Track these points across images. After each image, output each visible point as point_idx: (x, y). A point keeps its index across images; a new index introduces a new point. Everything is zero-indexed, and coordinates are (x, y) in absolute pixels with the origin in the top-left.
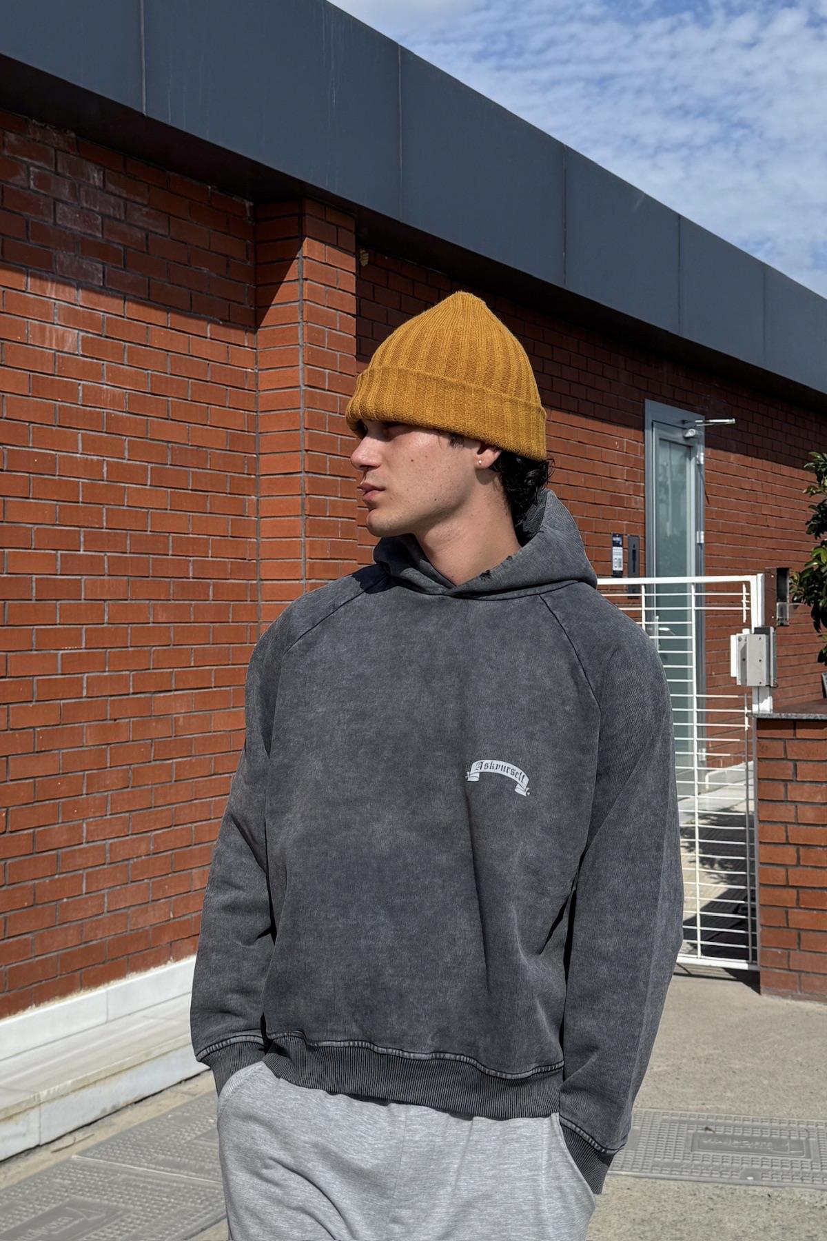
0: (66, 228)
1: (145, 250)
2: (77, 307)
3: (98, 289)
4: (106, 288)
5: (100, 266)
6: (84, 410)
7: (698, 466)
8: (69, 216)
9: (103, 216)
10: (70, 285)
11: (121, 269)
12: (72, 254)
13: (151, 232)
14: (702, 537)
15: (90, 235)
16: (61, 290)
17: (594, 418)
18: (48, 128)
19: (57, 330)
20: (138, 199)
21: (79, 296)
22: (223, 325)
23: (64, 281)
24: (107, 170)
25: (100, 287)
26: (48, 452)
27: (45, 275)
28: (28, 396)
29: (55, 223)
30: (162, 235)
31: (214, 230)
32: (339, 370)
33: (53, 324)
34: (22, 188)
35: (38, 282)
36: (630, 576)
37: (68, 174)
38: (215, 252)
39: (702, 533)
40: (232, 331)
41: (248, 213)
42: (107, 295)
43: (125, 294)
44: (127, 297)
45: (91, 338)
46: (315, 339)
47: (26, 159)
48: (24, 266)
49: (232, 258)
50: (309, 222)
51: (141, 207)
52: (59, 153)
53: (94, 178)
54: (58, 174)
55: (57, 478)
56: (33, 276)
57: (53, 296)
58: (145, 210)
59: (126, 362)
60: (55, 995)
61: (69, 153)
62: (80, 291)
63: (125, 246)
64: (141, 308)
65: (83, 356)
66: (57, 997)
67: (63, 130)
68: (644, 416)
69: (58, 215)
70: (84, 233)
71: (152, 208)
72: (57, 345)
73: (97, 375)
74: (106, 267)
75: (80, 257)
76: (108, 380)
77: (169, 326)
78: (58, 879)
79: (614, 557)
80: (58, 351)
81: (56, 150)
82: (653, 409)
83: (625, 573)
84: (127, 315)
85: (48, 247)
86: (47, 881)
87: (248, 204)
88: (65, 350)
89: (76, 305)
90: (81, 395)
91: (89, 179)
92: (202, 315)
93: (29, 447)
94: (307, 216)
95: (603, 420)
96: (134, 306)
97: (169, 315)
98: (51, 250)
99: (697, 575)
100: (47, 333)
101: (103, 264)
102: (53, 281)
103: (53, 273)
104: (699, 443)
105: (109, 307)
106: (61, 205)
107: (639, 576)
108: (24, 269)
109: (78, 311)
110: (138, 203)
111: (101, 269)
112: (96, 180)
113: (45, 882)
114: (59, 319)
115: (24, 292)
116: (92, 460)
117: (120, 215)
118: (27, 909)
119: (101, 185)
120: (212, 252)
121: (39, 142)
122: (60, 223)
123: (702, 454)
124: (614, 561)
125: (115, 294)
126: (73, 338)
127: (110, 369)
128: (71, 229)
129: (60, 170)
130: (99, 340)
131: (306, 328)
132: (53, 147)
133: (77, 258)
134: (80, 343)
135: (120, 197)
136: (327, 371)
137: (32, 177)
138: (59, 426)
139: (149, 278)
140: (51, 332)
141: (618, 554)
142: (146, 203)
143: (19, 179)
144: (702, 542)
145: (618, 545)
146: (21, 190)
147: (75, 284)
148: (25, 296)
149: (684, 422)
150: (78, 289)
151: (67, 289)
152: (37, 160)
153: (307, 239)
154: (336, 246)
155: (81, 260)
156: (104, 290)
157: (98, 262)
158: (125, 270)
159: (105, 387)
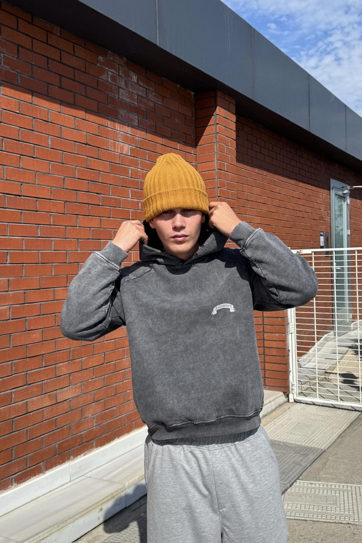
0: (123, 100)
1: (154, 111)
2: (128, 135)
3: (136, 127)
4: (139, 127)
5: (137, 117)
6: (132, 179)
7: (348, 204)
8: (124, 94)
9: (138, 95)
10: (125, 125)
11: (145, 119)
12: (126, 111)
13: (156, 103)
14: (349, 232)
15: (133, 103)
16: (121, 127)
17: (314, 185)
18: (115, 55)
19: (120, 144)
20: (151, 89)
21: (128, 129)
22: (184, 145)
23: (123, 123)
24: (139, 76)
25: (137, 126)
26: (118, 197)
27: (115, 120)
28: (109, 173)
29: (119, 98)
30: (160, 105)
31: (180, 104)
32: (230, 163)
33: (119, 142)
34: (105, 81)
35: (112, 123)
36: (326, 248)
37: (123, 76)
38: (181, 113)
39: (349, 230)
40: (187, 147)
41: (193, 98)
42: (140, 130)
43: (146, 129)
44: (148, 131)
45: (134, 148)
46: (221, 150)
47: (107, 68)
48: (106, 116)
49: (187, 116)
50: (219, 100)
51: (152, 92)
52: (120, 66)
53: (134, 78)
54: (120, 76)
55: (121, 209)
56: (111, 120)
57: (119, 130)
58: (154, 94)
59: (147, 159)
60: (125, 433)
61: (123, 67)
62: (129, 127)
63: (146, 109)
64: (153, 136)
65: (130, 156)
66: (126, 434)
67: (121, 57)
68: (330, 185)
69: (120, 94)
70: (130, 102)
71: (156, 93)
72: (120, 151)
73: (136, 164)
74: (139, 118)
75: (129, 113)
76: (140, 167)
77: (164, 144)
78: (125, 382)
79: (321, 240)
80: (121, 154)
81: (119, 65)
82: (334, 183)
83: (324, 247)
84: (147, 139)
85: (116, 108)
86: (121, 383)
87: (193, 93)
88: (124, 153)
89: (127, 134)
90: (130, 173)
91: (132, 79)
92: (176, 140)
93: (110, 195)
94: (218, 97)
95: (316, 186)
96: (150, 135)
97: (164, 139)
98: (117, 109)
99: (348, 247)
100: (116, 145)
101: (138, 116)
102: (118, 123)
103: (118, 119)
104: (347, 196)
105: (140, 135)
106: (121, 89)
107: (329, 248)
108: (107, 117)
109: (128, 136)
110: (150, 90)
111: (137, 118)
112: (135, 80)
113: (120, 384)
114: (121, 140)
115: (107, 127)
116: (135, 201)
117: (144, 95)
118: (113, 397)
119: (137, 82)
120: (179, 113)
121: (112, 61)
122: (121, 97)
123: (349, 200)
124: (321, 242)
125: (143, 129)
126: (127, 148)
127: (141, 162)
128: (125, 100)
129: (120, 74)
130: (137, 149)
131: (218, 145)
132: (117, 64)
133: (128, 113)
134: (129, 150)
135: (144, 87)
136: (226, 163)
137: (109, 76)
138: (122, 186)
139: (156, 123)
140: (118, 145)
141: (322, 239)
142: (154, 90)
143: (104, 77)
144: (349, 234)
145: (321, 235)
146: (105, 82)
147: (127, 124)
148: (108, 129)
149: (343, 187)
150: (128, 127)
151: (124, 127)
152: (111, 69)
153: (218, 107)
154: (229, 110)
155: (129, 114)
156: (138, 128)
157: (136, 115)
158: (146, 119)
159: (139, 169)
